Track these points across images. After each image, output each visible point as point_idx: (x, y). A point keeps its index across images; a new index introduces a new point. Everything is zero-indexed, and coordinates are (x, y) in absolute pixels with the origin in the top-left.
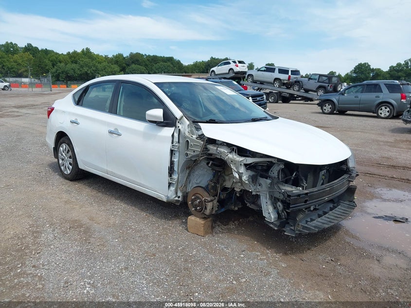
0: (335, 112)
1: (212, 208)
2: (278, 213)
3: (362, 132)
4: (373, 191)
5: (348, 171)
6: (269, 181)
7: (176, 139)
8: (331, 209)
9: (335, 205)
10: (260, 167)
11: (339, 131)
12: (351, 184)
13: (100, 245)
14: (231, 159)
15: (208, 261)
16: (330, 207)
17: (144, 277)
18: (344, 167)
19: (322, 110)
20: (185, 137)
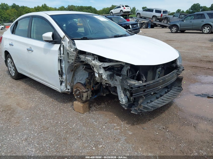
0: (178, 31)
1: (87, 96)
2: (128, 98)
3: (192, 42)
4: (195, 78)
5: (177, 68)
6: (121, 78)
7: (62, 52)
8: (166, 93)
9: (169, 90)
10: (116, 68)
11: (180, 42)
12: (179, 76)
13: (16, 122)
14: (94, 64)
15: (81, 132)
16: (165, 92)
17: (35, 146)
18: (174, 65)
19: (171, 31)
20: (67, 50)
